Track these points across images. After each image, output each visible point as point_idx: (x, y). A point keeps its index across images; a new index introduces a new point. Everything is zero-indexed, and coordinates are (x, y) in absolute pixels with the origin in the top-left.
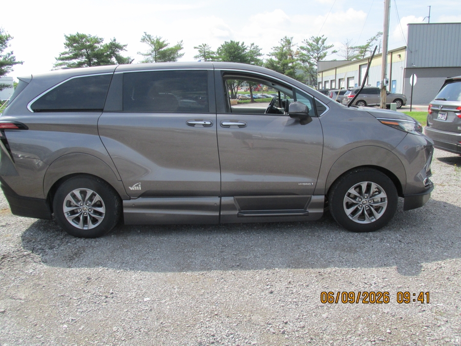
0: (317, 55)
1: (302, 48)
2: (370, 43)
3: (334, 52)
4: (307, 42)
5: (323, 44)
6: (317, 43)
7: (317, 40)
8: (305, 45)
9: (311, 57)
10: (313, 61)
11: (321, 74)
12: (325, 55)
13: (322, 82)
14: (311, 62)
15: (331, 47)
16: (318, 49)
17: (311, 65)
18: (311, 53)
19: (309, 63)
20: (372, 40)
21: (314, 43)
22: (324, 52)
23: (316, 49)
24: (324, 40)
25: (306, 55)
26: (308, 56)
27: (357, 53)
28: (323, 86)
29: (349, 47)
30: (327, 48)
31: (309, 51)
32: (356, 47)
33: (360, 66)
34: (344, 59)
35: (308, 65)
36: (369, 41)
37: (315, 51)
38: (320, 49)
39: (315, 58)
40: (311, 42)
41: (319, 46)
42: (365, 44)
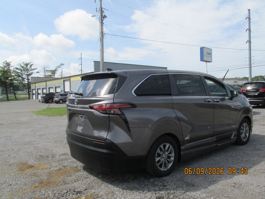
0: (27, 73)
1: (17, 68)
2: (57, 69)
3: (38, 72)
4: (21, 65)
5: (31, 67)
6: (27, 67)
7: (27, 65)
8: (19, 67)
9: (23, 74)
10: (24, 76)
11: (34, 85)
12: (32, 73)
13: (35, 89)
14: (24, 77)
15: (35, 69)
16: (28, 70)
17: (23, 79)
18: (23, 72)
19: (22, 77)
20: (58, 67)
21: (25, 66)
22: (31, 72)
23: (26, 70)
24: (31, 65)
25: (19, 73)
26: (21, 74)
27: (50, 74)
28: (36, 91)
29: (46, 70)
30: (33, 70)
31: (22, 71)
32: (50, 71)
33: (64, 81)
34: (43, 76)
35: (21, 79)
36: (56, 68)
37: (26, 71)
38: (29, 70)
39: (26, 75)
40: (23, 65)
41: (28, 68)
42: (54, 69)
